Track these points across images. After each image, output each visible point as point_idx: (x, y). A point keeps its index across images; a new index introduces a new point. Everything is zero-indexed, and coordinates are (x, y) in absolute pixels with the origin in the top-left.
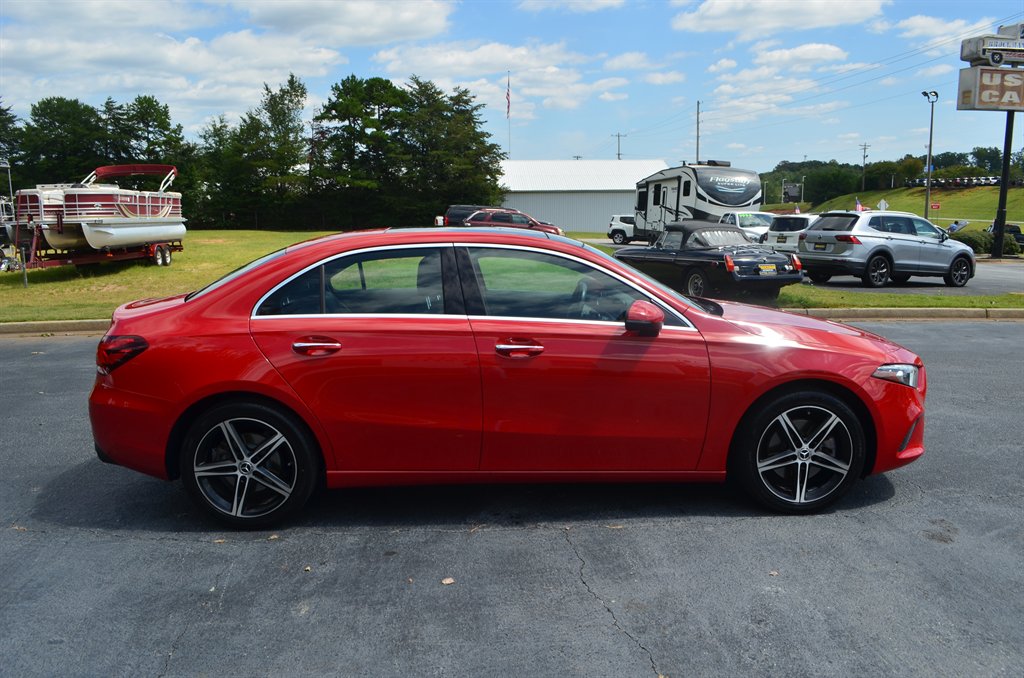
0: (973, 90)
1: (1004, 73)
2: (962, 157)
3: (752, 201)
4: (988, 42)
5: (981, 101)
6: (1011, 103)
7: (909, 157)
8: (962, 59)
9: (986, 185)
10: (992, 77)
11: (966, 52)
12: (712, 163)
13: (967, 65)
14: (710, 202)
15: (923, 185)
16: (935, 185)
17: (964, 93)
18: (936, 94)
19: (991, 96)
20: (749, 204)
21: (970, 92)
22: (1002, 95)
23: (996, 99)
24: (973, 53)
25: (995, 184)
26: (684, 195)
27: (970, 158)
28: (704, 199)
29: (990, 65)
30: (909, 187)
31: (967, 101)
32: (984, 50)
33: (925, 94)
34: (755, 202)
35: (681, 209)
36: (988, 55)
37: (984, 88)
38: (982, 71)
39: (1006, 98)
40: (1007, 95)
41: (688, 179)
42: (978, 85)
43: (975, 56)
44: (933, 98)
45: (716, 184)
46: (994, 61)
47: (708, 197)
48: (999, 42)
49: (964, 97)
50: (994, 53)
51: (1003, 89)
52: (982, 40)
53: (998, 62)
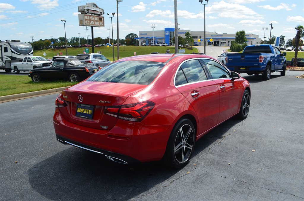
0: (83, 20)
1: (90, 16)
2: (56, 40)
3: (31, 53)
4: (85, 7)
5: (85, 23)
6: (92, 24)
7: (41, 40)
8: (79, 11)
9: (70, 47)
10: (87, 17)
11: (80, 10)
12: (13, 41)
13: (80, 13)
14: (17, 54)
15: (52, 48)
16: (55, 48)
17: (80, 21)
18: (65, 21)
19: (88, 22)
20: (30, 54)
21: (82, 21)
22: (90, 22)
23: (89, 23)
24: (82, 10)
25: (72, 47)
26: (5, 52)
27: (58, 40)
28: (14, 53)
29: (86, 13)
30: (48, 49)
31: (81, 23)
32: (85, 9)
33: (62, 21)
34: (32, 53)
35: (4, 57)
36: (86, 11)
37: (86, 20)
38: (85, 15)
39: (91, 23)
40: (91, 22)
41: (6, 46)
42: (84, 19)
43: (82, 11)
44: (65, 22)
45: (18, 47)
46: (87, 13)
47: (16, 52)
48: (88, 7)
49: (81, 22)
50: (88, 10)
51: (90, 20)
52: (84, 6)
53: (88, 13)
